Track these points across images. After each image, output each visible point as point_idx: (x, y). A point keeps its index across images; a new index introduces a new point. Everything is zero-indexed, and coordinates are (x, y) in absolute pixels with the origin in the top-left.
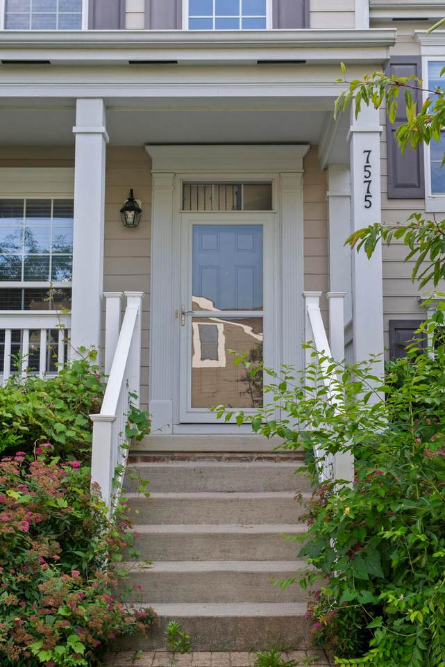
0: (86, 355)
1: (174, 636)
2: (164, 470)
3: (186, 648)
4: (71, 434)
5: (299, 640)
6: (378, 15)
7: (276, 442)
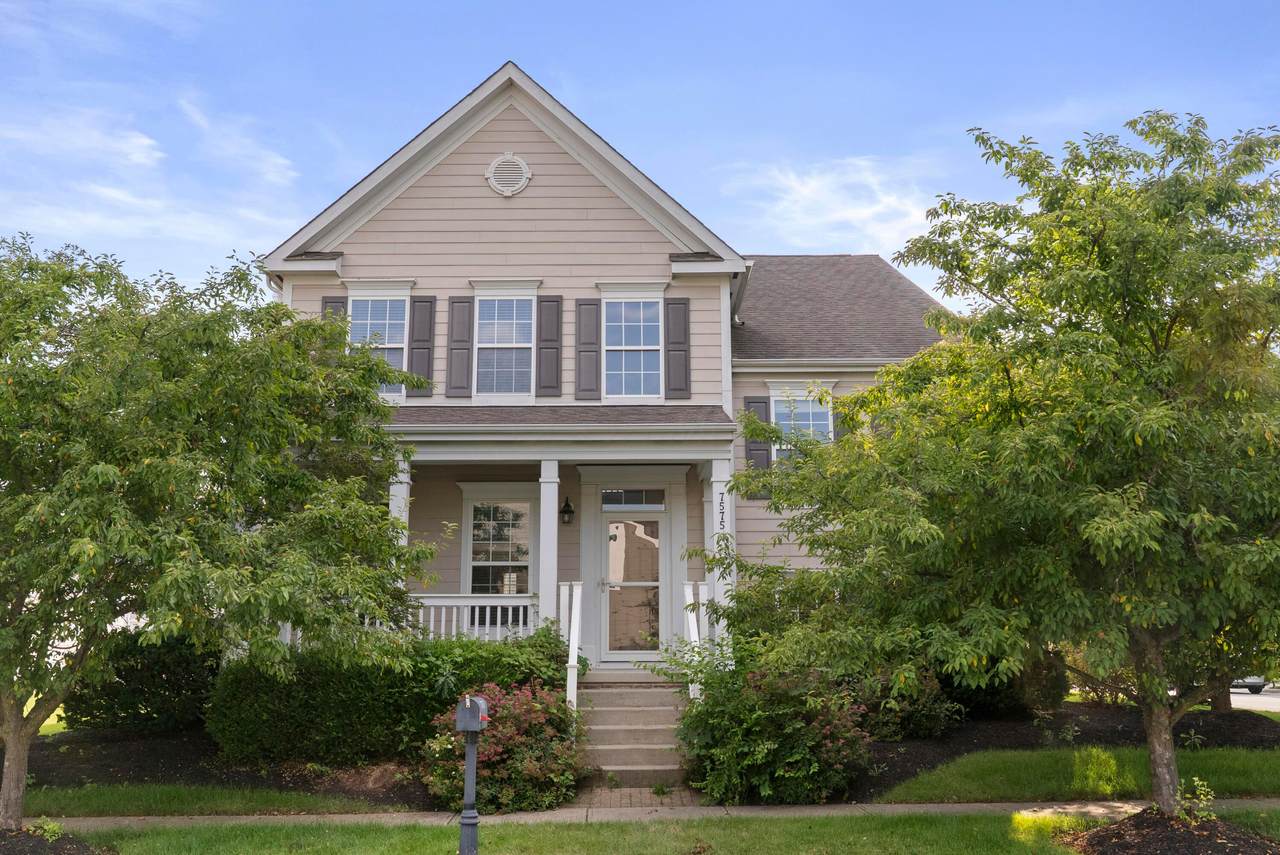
0: (548, 622)
1: (611, 779)
2: (599, 694)
3: (617, 786)
4: (550, 674)
5: (676, 781)
6: (737, 370)
7: (663, 678)
